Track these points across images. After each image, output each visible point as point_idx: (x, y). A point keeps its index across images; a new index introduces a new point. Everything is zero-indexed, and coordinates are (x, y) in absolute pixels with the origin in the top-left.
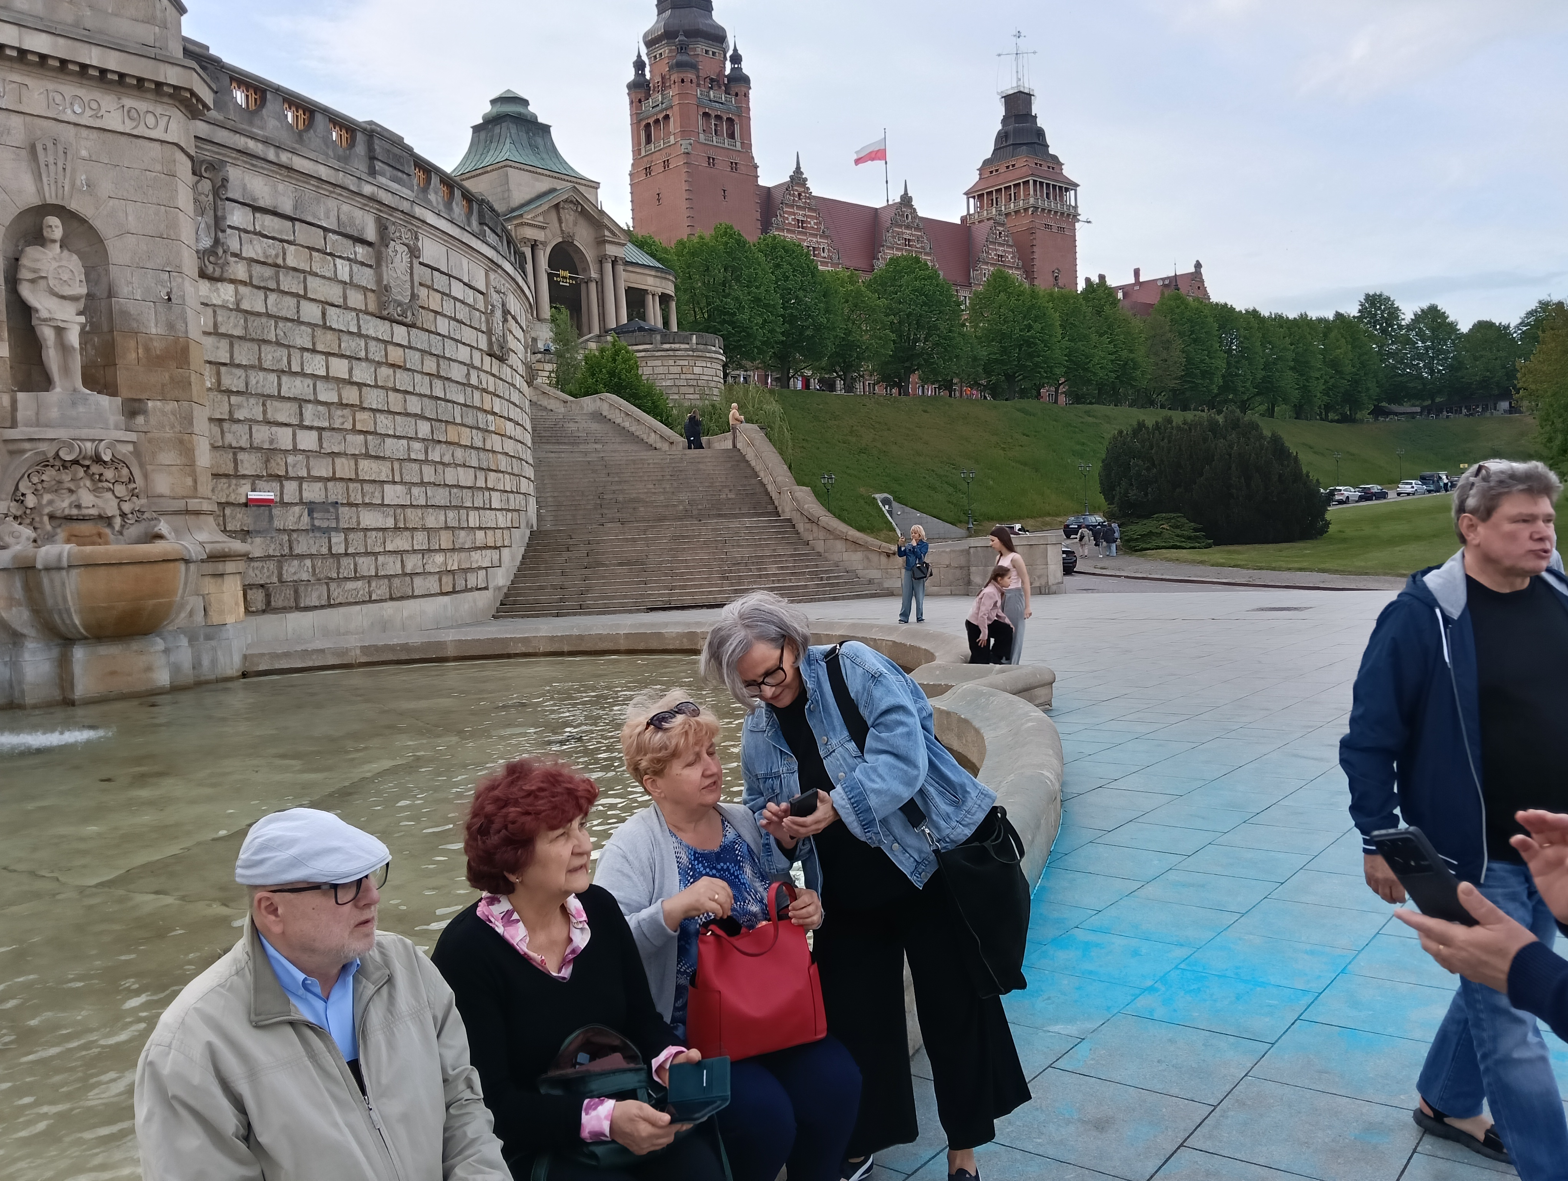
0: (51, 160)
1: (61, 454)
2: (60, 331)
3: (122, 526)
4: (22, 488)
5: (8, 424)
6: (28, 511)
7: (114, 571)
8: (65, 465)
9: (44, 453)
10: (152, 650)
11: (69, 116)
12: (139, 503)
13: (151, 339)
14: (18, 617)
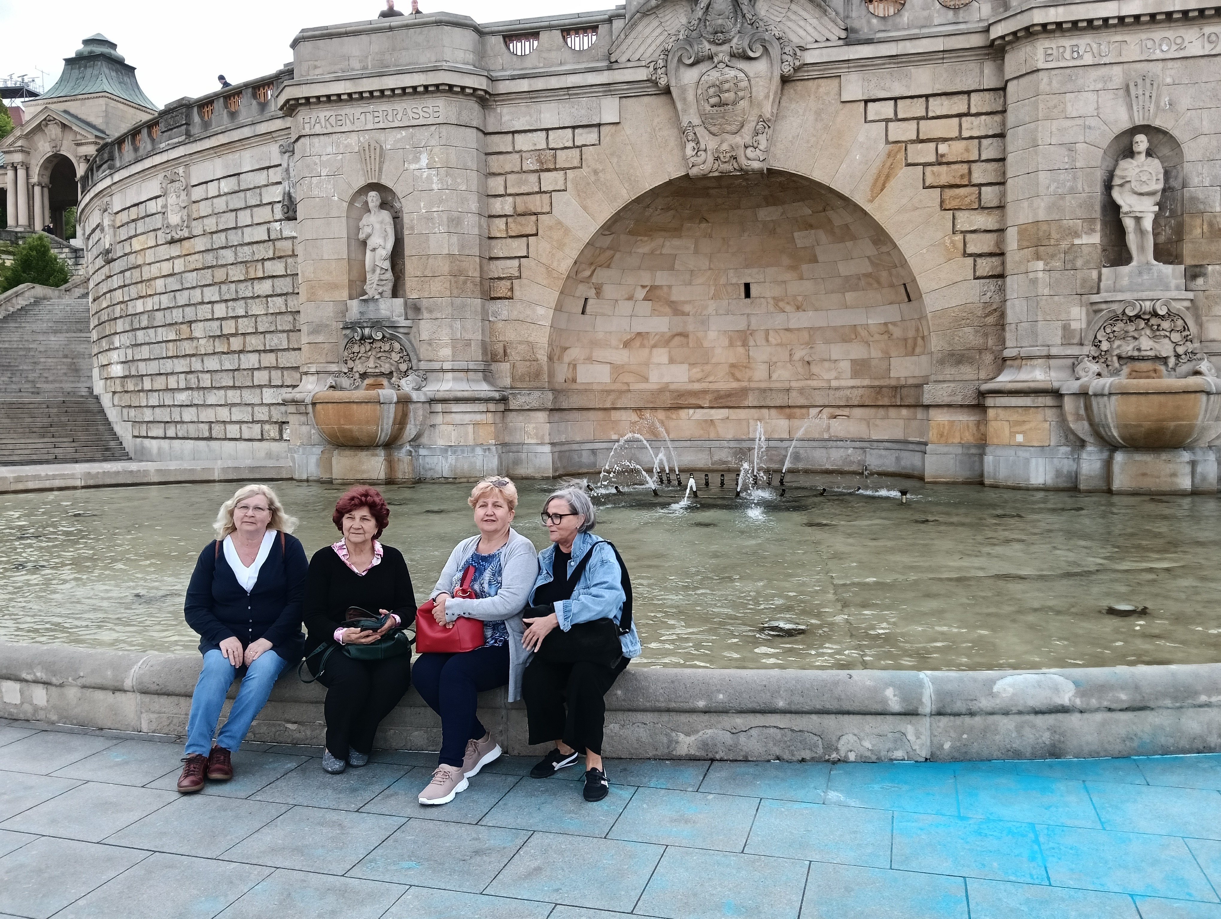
0: (1140, 92)
1: (1127, 311)
2: (1138, 220)
4: (1099, 337)
5: (1095, 291)
6: (1103, 353)
7: (1142, 398)
8: (1131, 319)
9: (1114, 311)
10: (1178, 461)
11: (1159, 55)
12: (1190, 346)
13: (1215, 217)
14: (1082, 428)
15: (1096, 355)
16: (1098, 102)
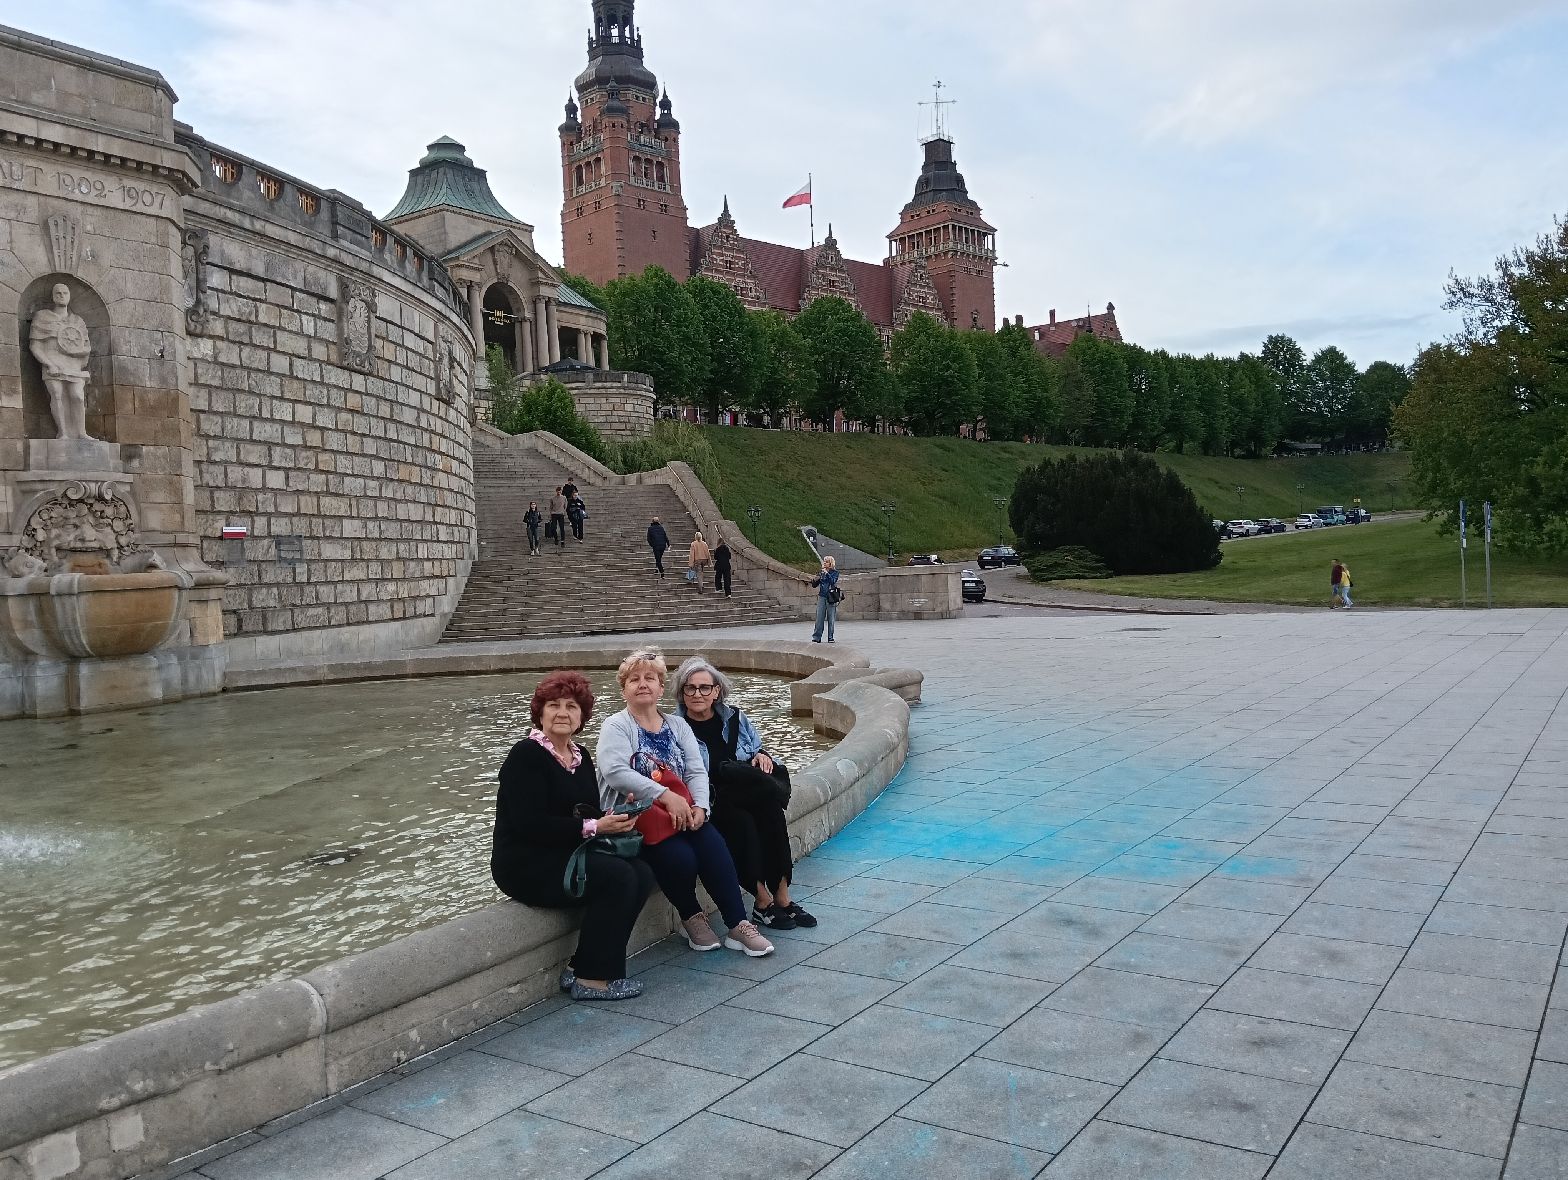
0: (61, 235)
1: (69, 494)
2: (67, 385)
3: (119, 558)
4: (34, 524)
5: (21, 467)
6: (38, 544)
7: (118, 596)
8: (72, 503)
9: (53, 493)
10: (147, 667)
11: (77, 195)
12: (135, 536)
13: (146, 392)
14: (32, 638)
15: (30, 546)
16: (10, 234)
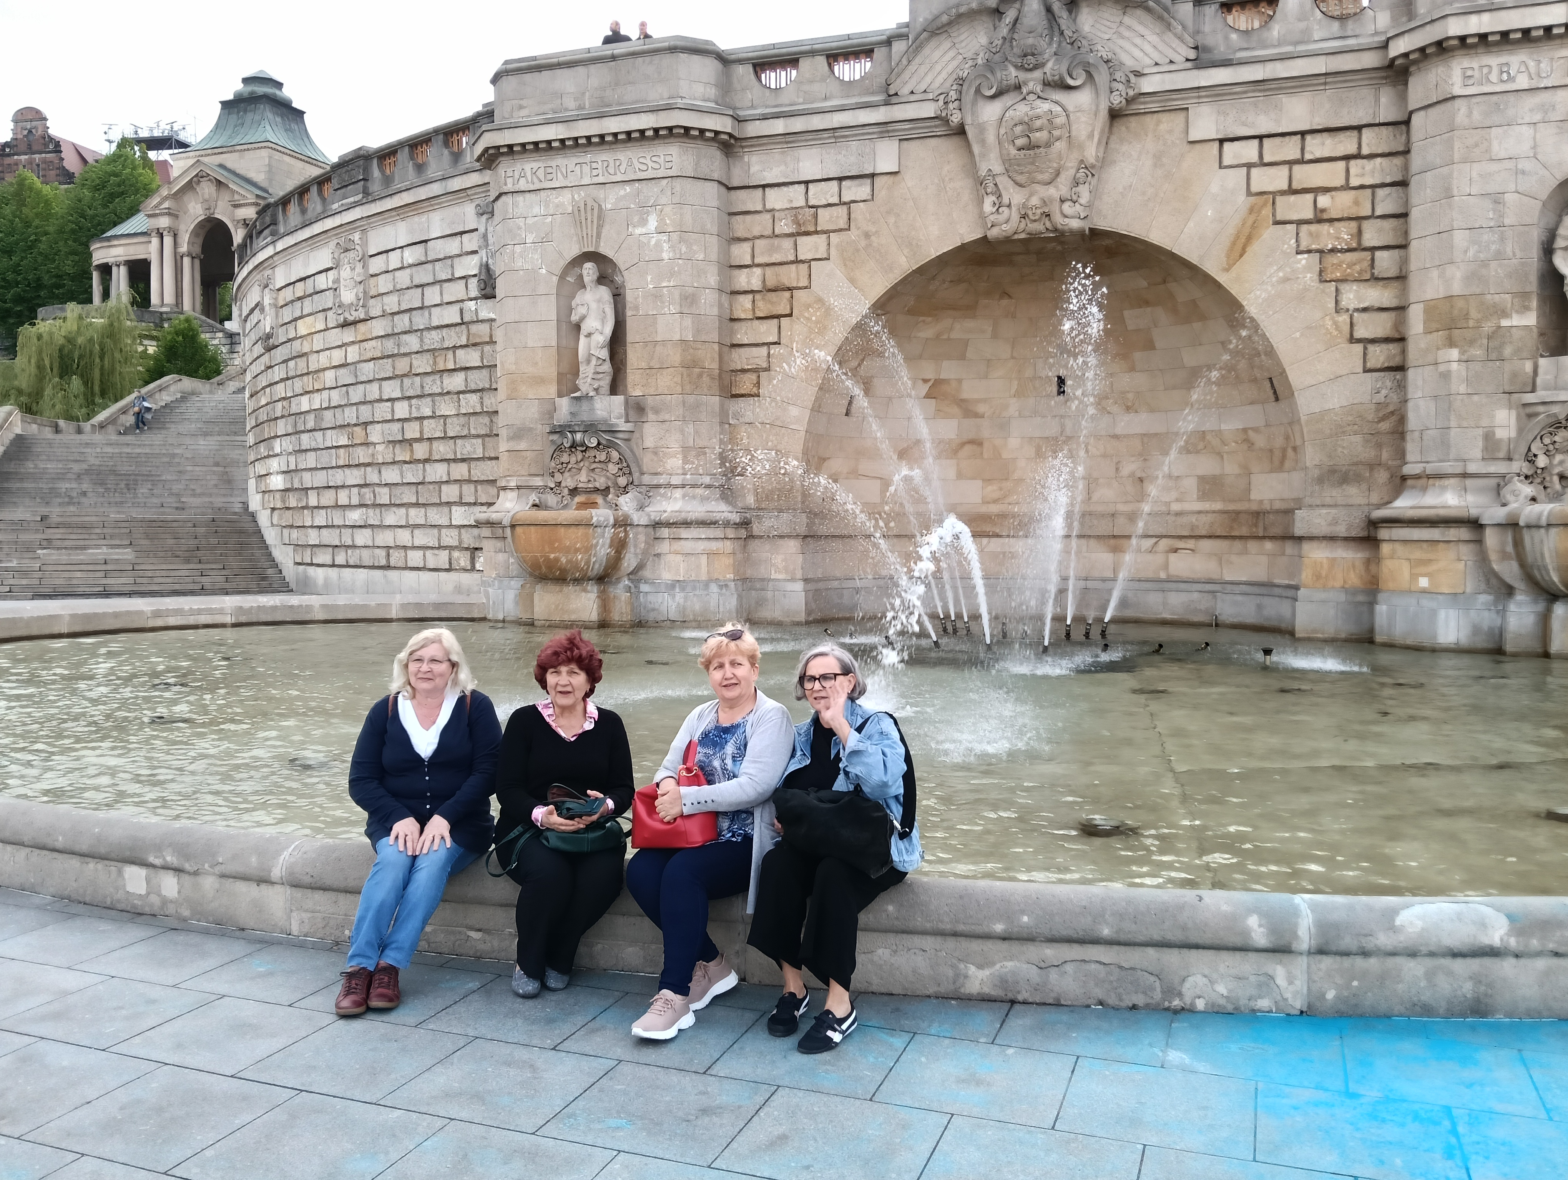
4: (1534, 450)
5: (1529, 389)
6: (1539, 471)
9: (1555, 415)
14: (1509, 571)
15: (1529, 473)
16: (1534, 138)
